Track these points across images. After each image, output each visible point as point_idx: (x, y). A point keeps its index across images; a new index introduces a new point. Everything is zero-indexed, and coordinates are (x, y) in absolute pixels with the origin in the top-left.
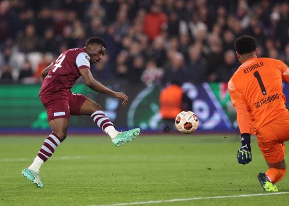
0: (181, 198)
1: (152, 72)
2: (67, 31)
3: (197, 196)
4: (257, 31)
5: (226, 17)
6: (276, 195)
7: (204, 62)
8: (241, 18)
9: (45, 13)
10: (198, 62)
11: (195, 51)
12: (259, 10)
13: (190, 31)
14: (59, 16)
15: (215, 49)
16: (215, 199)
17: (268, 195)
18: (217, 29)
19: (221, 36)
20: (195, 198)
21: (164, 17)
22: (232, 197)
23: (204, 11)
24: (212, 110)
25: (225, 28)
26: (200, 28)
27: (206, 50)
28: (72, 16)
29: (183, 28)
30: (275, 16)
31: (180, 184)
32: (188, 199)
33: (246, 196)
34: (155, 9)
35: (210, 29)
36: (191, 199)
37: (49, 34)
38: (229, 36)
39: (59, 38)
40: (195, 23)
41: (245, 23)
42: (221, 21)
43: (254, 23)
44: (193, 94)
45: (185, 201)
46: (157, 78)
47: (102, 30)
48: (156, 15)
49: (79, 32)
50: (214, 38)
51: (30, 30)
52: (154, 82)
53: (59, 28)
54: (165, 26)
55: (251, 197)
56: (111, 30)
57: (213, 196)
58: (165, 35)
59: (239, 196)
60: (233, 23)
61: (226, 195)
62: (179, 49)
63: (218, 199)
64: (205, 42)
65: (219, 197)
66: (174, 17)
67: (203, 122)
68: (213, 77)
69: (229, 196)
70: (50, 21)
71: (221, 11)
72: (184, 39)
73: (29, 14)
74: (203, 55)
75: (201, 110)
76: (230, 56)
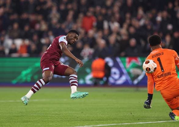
0: (104, 124)
1: (87, 51)
2: (37, 26)
3: (113, 123)
4: (149, 27)
5: (131, 19)
6: (159, 123)
7: (117, 45)
8: (139, 20)
9: (25, 16)
10: (114, 45)
11: (112, 39)
12: (150, 15)
13: (109, 27)
14: (32, 18)
15: (124, 37)
16: (124, 125)
17: (155, 123)
18: (125, 26)
19: (128, 30)
20: (112, 124)
21: (94, 18)
22: (133, 123)
23: (117, 16)
24: (122, 74)
25: (130, 25)
26: (115, 26)
27: (119, 38)
28: (40, 17)
29: (106, 25)
30: (159, 19)
31: (103, 116)
32: (108, 125)
33: (142, 123)
34: (89, 14)
35: (121, 26)
36: (110, 125)
37: (27, 28)
38: (132, 30)
39: (32, 31)
40: (113, 22)
41: (142, 22)
42: (128, 21)
43: (147, 22)
44: (111, 64)
45: (106, 126)
46: (90, 54)
47: (58, 26)
48: (89, 17)
49: (44, 27)
50: (124, 31)
51: (16, 26)
52: (88, 56)
53: (32, 25)
54: (95, 24)
55: (144, 124)
56: (63, 26)
57: (122, 123)
58: (95, 29)
59: (138, 123)
60: (135, 23)
61: (130, 123)
62: (103, 38)
63: (125, 125)
64: (118, 34)
65: (126, 124)
66: (100, 18)
67: (116, 80)
68: (123, 54)
69: (132, 123)
70: (27, 21)
71: (128, 15)
72: (106, 32)
73: (15, 17)
74: (117, 41)
75: (115, 73)
76: (133, 42)
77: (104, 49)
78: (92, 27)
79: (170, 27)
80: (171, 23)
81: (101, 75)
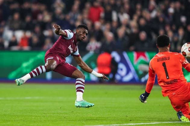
2: (40, 17)
3: (117, 124)
4: (161, 19)
5: (141, 11)
8: (151, 11)
9: (26, 5)
10: (123, 39)
11: (121, 32)
12: (162, 6)
13: (119, 19)
14: (35, 7)
15: (134, 30)
18: (135, 17)
19: (138, 22)
21: (102, 9)
23: (127, 6)
24: (128, 71)
25: (141, 17)
26: (125, 17)
27: (128, 31)
28: (43, 7)
29: (115, 16)
30: (171, 10)
35: (131, 18)
37: (28, 19)
38: (142, 22)
39: (34, 22)
40: (122, 14)
41: (154, 14)
42: (138, 13)
43: (159, 14)
44: (117, 58)
46: (97, 48)
47: (62, 17)
49: (47, 18)
50: (133, 23)
51: (16, 16)
53: (34, 15)
54: (102, 15)
56: (69, 16)
58: (102, 21)
60: (146, 14)
62: (111, 30)
64: (128, 26)
67: (122, 77)
68: (132, 48)
70: (29, 10)
71: (139, 6)
72: (115, 24)
73: (15, 6)
74: (126, 34)
75: (122, 70)
76: (143, 35)
77: (112, 43)
78: (99, 18)
79: (183, 19)
80: (184, 15)
81: (107, 70)
